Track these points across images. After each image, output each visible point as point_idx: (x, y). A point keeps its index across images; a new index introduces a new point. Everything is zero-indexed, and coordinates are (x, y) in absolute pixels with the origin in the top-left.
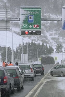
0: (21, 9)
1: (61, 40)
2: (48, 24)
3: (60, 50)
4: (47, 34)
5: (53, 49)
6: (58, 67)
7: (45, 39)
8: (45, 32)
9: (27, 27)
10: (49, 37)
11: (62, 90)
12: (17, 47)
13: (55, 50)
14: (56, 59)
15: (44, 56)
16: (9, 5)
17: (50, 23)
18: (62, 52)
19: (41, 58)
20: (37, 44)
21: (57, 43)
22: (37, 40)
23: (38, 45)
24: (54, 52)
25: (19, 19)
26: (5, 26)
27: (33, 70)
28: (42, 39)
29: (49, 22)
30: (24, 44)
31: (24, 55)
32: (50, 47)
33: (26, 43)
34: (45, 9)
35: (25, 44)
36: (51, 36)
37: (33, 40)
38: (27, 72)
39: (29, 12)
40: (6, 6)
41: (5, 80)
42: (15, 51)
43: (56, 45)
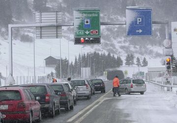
0: (74, 12)
1: (132, 49)
2: (116, 29)
3: (131, 61)
4: (115, 42)
5: (122, 61)
6: (122, 82)
7: (112, 48)
8: (112, 39)
9: (83, 33)
10: (117, 46)
11: (120, 109)
12: (76, 59)
13: (124, 62)
14: (126, 73)
15: (111, 70)
16: (65, 6)
17: (118, 28)
18: (134, 64)
19: (106, 72)
20: (101, 54)
21: (127, 52)
22: (101, 49)
23: (103, 56)
24: (124, 64)
25: (72, 24)
26: (56, 32)
27: (89, 86)
28: (108, 48)
29: (117, 26)
30: (84, 55)
31: (84, 69)
32: (118, 57)
33: (88, 54)
34: (111, 10)
35: (86, 55)
36: (120, 44)
37: (96, 49)
38: (81, 89)
39: (84, 15)
40: (61, 6)
41: (47, 98)
42: (73, 64)
43: (126, 55)
